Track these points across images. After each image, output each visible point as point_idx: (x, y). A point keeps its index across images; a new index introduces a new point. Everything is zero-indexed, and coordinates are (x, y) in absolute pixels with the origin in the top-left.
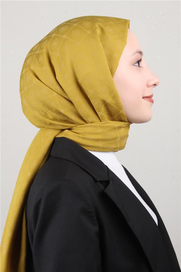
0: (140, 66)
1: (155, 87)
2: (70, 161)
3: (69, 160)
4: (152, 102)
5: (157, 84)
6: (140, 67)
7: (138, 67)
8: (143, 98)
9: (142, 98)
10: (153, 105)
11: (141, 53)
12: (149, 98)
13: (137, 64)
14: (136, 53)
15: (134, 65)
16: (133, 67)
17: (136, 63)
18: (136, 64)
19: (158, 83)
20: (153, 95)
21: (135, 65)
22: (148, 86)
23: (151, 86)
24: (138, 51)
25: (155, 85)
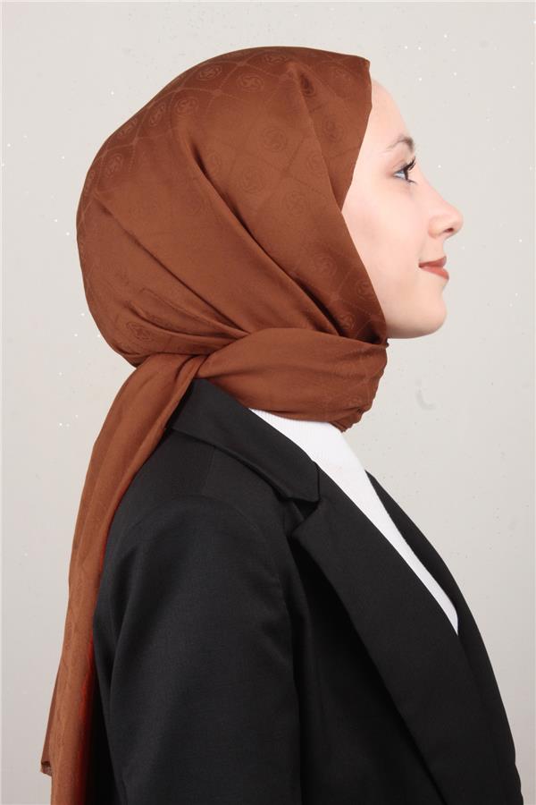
0: (409, 178)
1: (453, 237)
2: (215, 447)
3: (210, 445)
4: (445, 276)
5: (454, 227)
6: (410, 181)
7: (404, 183)
8: (421, 266)
9: (417, 266)
10: (448, 286)
11: (409, 142)
12: (436, 266)
13: (403, 175)
14: (399, 142)
15: (393, 176)
16: (393, 182)
17: (399, 172)
18: (398, 175)
19: (460, 224)
20: (445, 257)
21: (397, 177)
22: (432, 235)
23: (440, 234)
24: (402, 139)
25: (451, 230)
